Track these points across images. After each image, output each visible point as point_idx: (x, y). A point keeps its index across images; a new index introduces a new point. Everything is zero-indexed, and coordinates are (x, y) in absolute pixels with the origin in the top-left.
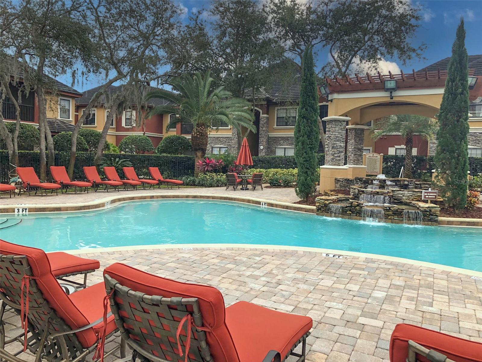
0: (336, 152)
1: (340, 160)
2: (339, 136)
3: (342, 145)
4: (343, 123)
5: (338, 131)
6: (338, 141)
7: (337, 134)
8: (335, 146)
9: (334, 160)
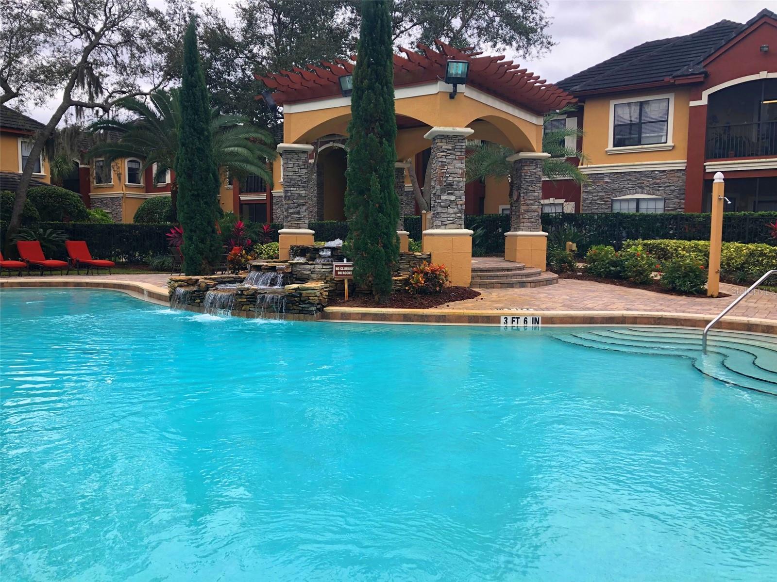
0: (292, 206)
1: (299, 219)
2: (294, 177)
3: (302, 192)
4: (302, 155)
5: (294, 170)
6: (294, 185)
7: (291, 174)
8: (289, 194)
9: (290, 218)
